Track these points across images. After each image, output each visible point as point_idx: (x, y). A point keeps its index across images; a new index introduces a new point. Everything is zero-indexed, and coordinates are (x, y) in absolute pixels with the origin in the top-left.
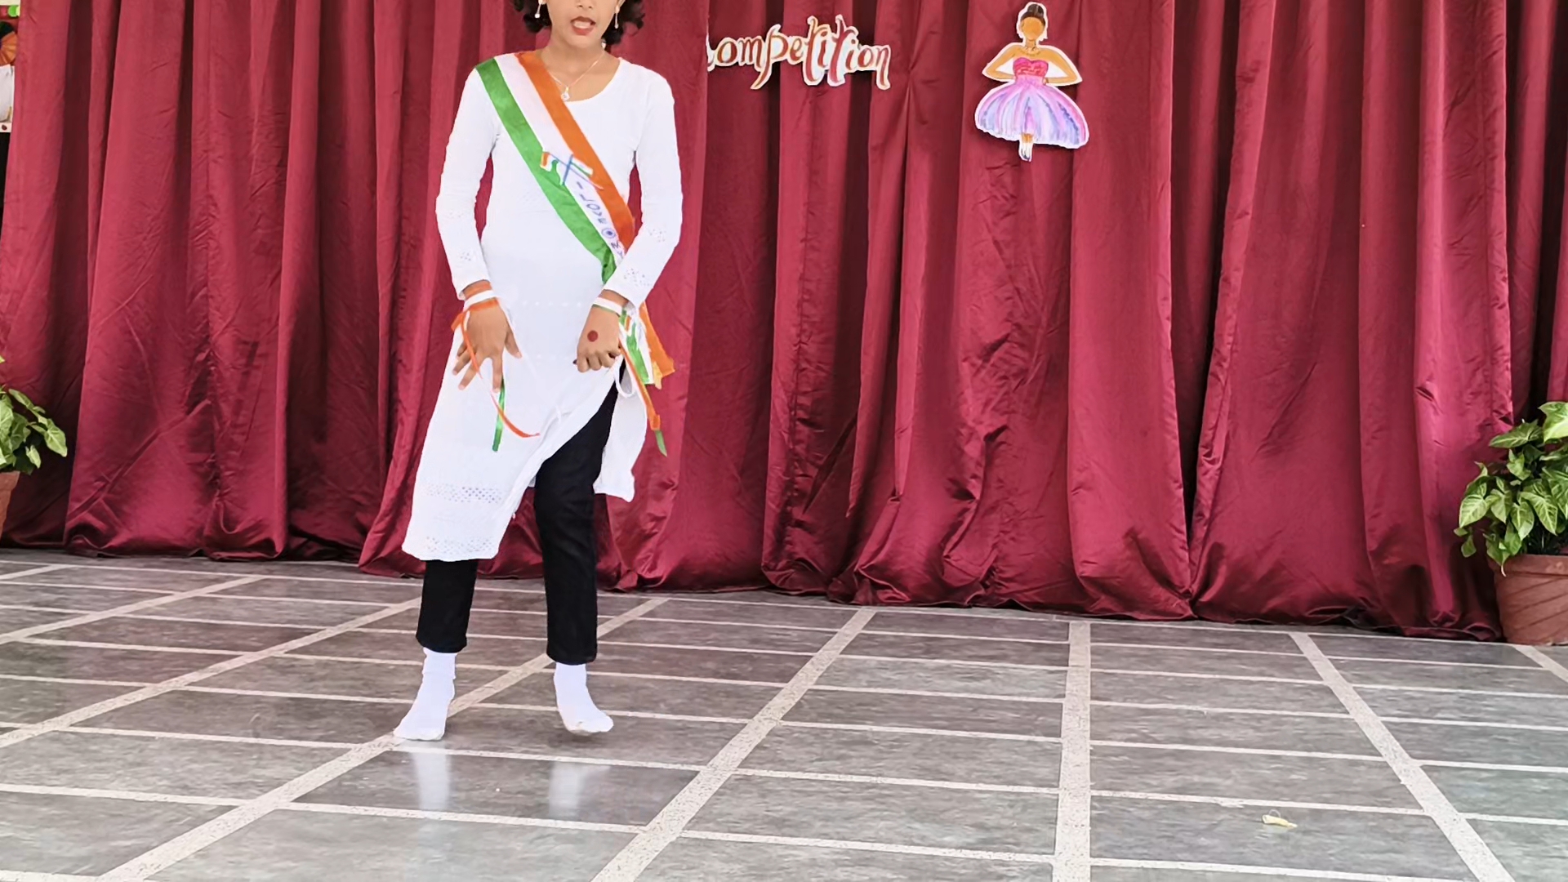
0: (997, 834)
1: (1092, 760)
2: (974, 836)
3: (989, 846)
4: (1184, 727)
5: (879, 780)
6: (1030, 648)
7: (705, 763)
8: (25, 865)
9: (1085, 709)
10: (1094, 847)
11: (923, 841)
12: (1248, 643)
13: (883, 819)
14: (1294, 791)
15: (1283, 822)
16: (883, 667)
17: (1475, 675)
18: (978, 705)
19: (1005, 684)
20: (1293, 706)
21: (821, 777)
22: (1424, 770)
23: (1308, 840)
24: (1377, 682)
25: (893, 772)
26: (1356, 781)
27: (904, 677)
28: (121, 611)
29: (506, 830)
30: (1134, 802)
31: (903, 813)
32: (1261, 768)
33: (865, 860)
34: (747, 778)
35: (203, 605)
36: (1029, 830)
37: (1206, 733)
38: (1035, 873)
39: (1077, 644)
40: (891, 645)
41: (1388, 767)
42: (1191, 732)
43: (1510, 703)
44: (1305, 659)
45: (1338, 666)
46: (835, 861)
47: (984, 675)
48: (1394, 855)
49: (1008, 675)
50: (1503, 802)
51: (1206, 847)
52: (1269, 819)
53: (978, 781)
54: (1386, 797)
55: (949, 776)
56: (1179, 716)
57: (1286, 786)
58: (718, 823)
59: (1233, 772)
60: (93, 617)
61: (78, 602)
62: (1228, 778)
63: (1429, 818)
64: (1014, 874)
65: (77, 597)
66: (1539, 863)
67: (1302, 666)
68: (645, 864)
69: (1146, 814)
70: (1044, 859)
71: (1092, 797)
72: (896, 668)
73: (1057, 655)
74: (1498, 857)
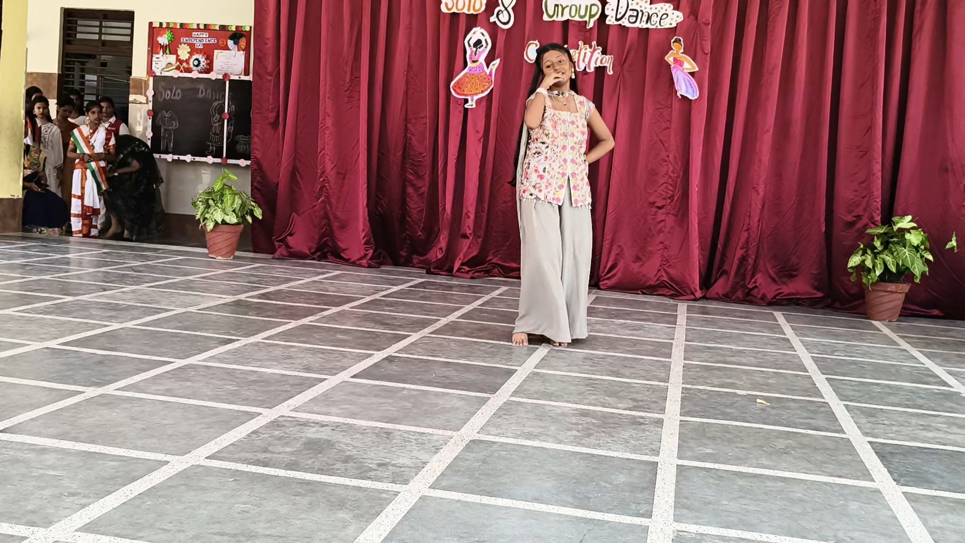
0: (641, 403)
1: (684, 370)
2: (631, 404)
3: (637, 409)
4: (723, 355)
5: (593, 376)
6: (661, 316)
7: (520, 366)
8: (241, 402)
9: (682, 346)
10: (682, 411)
11: (609, 406)
12: (755, 316)
13: (594, 394)
14: (770, 388)
15: (764, 402)
16: (597, 323)
17: (853, 335)
18: (635, 343)
19: (649, 332)
20: (773, 347)
21: (568, 374)
22: (828, 381)
23: (774, 412)
24: (809, 337)
25: (599, 373)
26: (797, 384)
27: (606, 328)
28: (283, 287)
29: (437, 394)
30: (700, 391)
31: (602, 392)
32: (756, 376)
33: (584, 414)
34: (538, 374)
35: (317, 284)
36: (655, 402)
37: (733, 359)
38: (656, 422)
39: (681, 314)
40: (601, 312)
41: (812, 378)
42: (727, 358)
43: (867, 349)
44: (779, 324)
45: (793, 328)
46: (572, 414)
47: (640, 328)
48: (810, 421)
49: (650, 328)
50: (860, 397)
51: (731, 413)
52: (758, 401)
53: (635, 378)
54: (809, 392)
55: (623, 376)
56: (723, 350)
57: (766, 385)
58: (524, 394)
59: (744, 378)
60: (272, 289)
61: (266, 282)
62: (741, 381)
63: (827, 403)
64: (647, 423)
65: (266, 279)
66: (874, 426)
67: (778, 328)
68: (493, 413)
69: (705, 397)
70: (660, 416)
71: (683, 388)
72: (602, 323)
73: (672, 319)
74: (856, 423)
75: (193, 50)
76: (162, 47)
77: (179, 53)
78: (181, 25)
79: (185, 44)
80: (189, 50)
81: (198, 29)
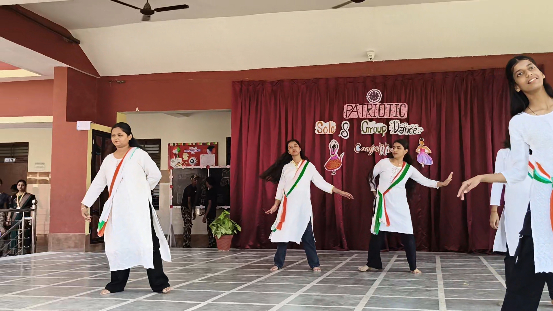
1: (442, 276)
2: (425, 286)
3: (428, 287)
4: (458, 271)
7: (377, 278)
9: (440, 269)
10: (444, 287)
12: (471, 258)
13: (408, 284)
15: (475, 283)
16: (402, 264)
19: (425, 266)
20: (478, 268)
21: (397, 279)
26: (488, 278)
28: (261, 259)
30: (450, 281)
31: (412, 283)
33: (409, 289)
34: (385, 280)
36: (433, 285)
38: (435, 290)
39: (437, 259)
41: (494, 276)
46: (404, 289)
48: (493, 287)
53: (425, 279)
57: (475, 279)
60: (258, 260)
61: (252, 258)
64: (432, 290)
67: (480, 261)
68: (375, 290)
69: (452, 283)
70: (436, 288)
71: (443, 281)
72: (404, 264)
73: (434, 261)
75: (190, 155)
76: (175, 155)
77: (183, 157)
78: (184, 144)
79: (186, 152)
80: (188, 155)
81: (192, 145)
